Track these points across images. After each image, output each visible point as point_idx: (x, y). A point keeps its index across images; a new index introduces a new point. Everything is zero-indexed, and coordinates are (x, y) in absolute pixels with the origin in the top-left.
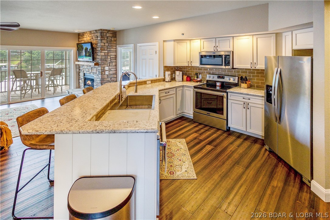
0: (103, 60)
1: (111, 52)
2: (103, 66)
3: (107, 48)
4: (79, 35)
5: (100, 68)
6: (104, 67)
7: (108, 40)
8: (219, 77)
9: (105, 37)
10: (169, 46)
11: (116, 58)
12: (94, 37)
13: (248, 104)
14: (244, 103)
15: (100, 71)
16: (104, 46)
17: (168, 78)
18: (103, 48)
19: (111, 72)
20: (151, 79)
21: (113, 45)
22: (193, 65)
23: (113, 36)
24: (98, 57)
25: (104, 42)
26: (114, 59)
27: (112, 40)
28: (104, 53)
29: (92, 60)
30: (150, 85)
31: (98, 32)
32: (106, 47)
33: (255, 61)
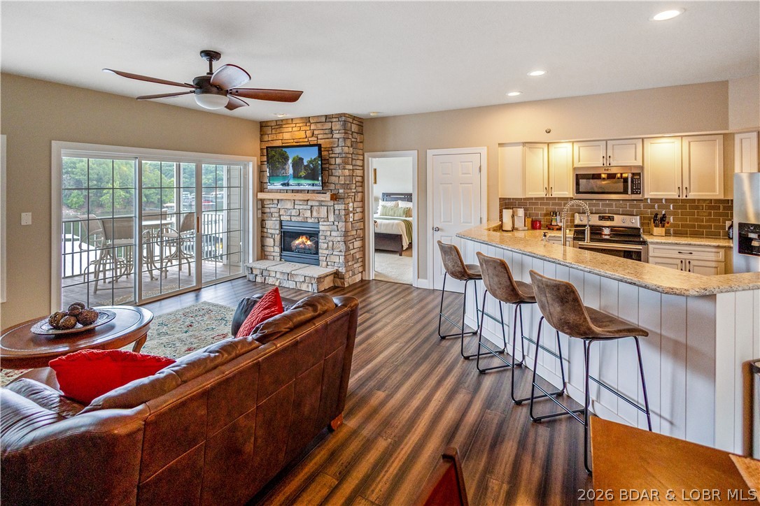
1: (357, 168)
3: (352, 159)
8: (602, 218)
11: (363, 182)
13: (689, 262)
14: (682, 262)
16: (349, 153)
19: (357, 217)
22: (556, 194)
23: (360, 130)
26: (360, 184)
27: (358, 140)
33: (686, 184)
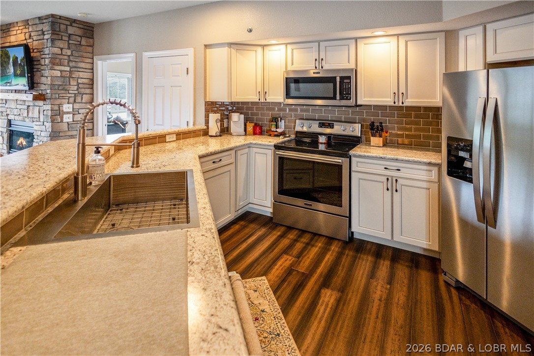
0: (56, 87)
1: (78, 69)
2: (58, 101)
3: (69, 61)
5: (49, 107)
6: (60, 105)
7: (70, 42)
8: (322, 125)
9: (63, 34)
10: (218, 56)
11: (93, 84)
12: (36, 33)
13: (396, 180)
14: (388, 179)
15: (49, 113)
16: (62, 54)
17: (214, 129)
18: (57, 61)
19: (78, 118)
20: (176, 129)
21: (85, 54)
22: (271, 99)
23: (85, 33)
24: (43, 80)
25: (62, 46)
26: (88, 86)
27: (83, 42)
28: (61, 71)
29: (27, 88)
30: (174, 144)
31: (45, 21)
32: (66, 57)
33: (402, 89)
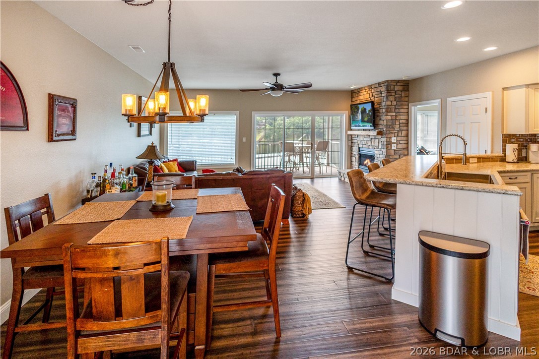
1: (400, 114)
2: (389, 136)
3: (395, 109)
4: (352, 93)
5: (384, 139)
6: (390, 138)
7: (396, 96)
9: (392, 92)
10: (516, 96)
11: (408, 123)
12: (376, 93)
15: (385, 143)
16: (391, 105)
17: (511, 156)
18: (389, 109)
19: (400, 146)
20: (477, 155)
23: (404, 89)
24: (381, 122)
25: (391, 100)
26: (405, 125)
27: (403, 95)
28: (391, 116)
29: (373, 128)
30: (475, 165)
31: (382, 85)
32: (394, 107)
